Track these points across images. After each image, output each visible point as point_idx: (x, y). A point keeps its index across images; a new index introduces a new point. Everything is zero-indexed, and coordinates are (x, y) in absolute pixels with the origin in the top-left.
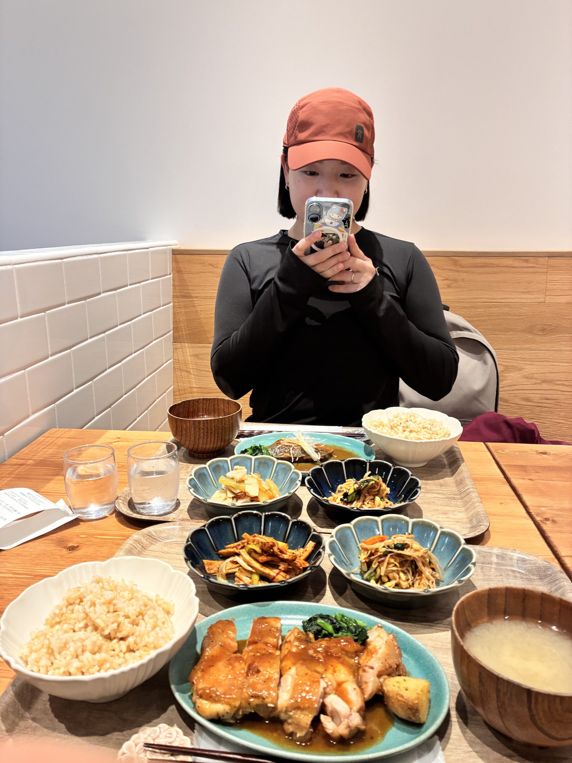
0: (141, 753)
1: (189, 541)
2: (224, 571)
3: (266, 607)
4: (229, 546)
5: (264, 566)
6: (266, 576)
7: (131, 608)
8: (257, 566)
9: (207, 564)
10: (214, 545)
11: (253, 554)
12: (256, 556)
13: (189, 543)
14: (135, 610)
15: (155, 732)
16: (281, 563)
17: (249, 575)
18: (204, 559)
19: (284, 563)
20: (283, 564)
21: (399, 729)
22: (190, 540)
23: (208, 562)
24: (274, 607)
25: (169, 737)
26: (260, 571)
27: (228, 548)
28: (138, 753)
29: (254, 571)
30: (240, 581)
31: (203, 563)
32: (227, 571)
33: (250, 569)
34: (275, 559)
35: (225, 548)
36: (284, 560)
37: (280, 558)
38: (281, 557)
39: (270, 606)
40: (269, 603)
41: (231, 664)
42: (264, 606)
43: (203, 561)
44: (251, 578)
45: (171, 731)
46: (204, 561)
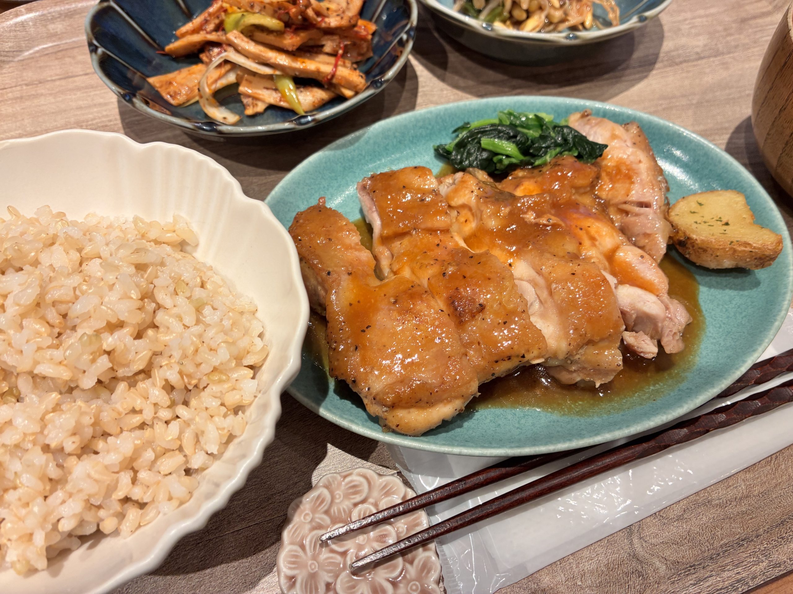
0: (320, 553)
1: (97, 48)
2: (207, 91)
3: (357, 145)
4: (184, 29)
5: (300, 56)
6: (310, 76)
7: (112, 297)
8: (283, 60)
9: (161, 87)
10: (147, 37)
11: (259, 35)
12: (271, 39)
13: (100, 50)
14: (126, 297)
15: (320, 500)
16: (326, 37)
17: (269, 84)
18: (149, 76)
19: (329, 37)
20: (328, 39)
21: (710, 286)
22: (95, 42)
23: (161, 82)
24: (369, 138)
25: (355, 493)
26: (295, 69)
27: (183, 35)
28: (315, 558)
29: (278, 73)
30: (255, 102)
31: (152, 87)
32: (213, 87)
33: (267, 71)
34: (313, 33)
35: (177, 38)
36: (330, 32)
37: (319, 29)
38: (323, 25)
39: (362, 140)
40: (357, 133)
41: (408, 311)
42: (351, 143)
43: (149, 84)
44: (276, 90)
45: (351, 481)
46: (151, 80)
